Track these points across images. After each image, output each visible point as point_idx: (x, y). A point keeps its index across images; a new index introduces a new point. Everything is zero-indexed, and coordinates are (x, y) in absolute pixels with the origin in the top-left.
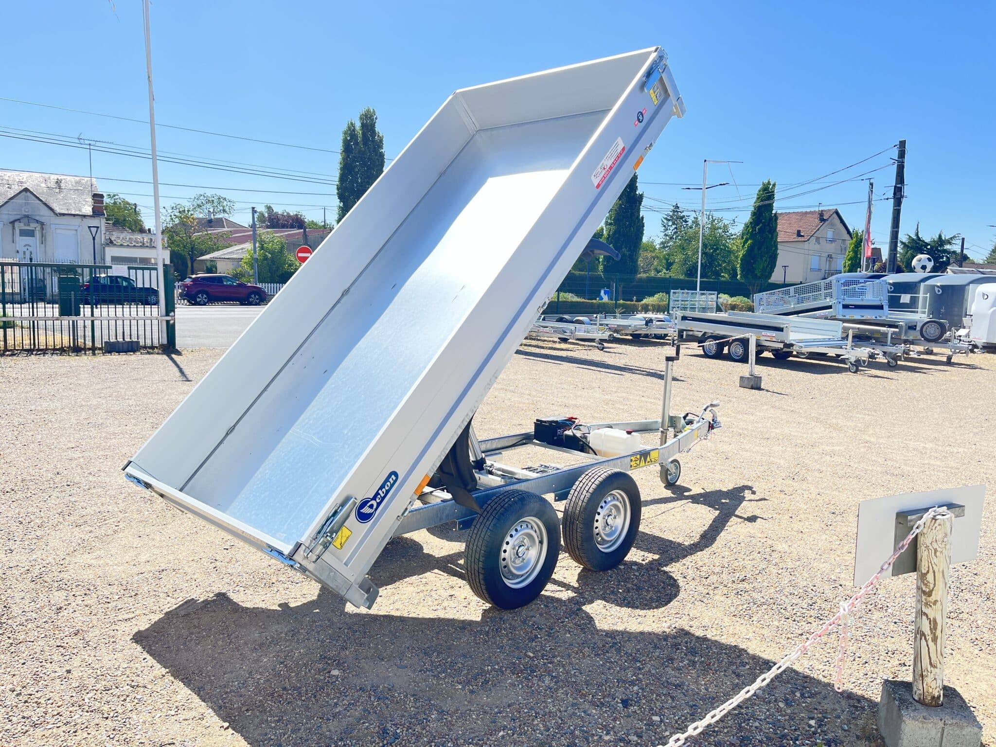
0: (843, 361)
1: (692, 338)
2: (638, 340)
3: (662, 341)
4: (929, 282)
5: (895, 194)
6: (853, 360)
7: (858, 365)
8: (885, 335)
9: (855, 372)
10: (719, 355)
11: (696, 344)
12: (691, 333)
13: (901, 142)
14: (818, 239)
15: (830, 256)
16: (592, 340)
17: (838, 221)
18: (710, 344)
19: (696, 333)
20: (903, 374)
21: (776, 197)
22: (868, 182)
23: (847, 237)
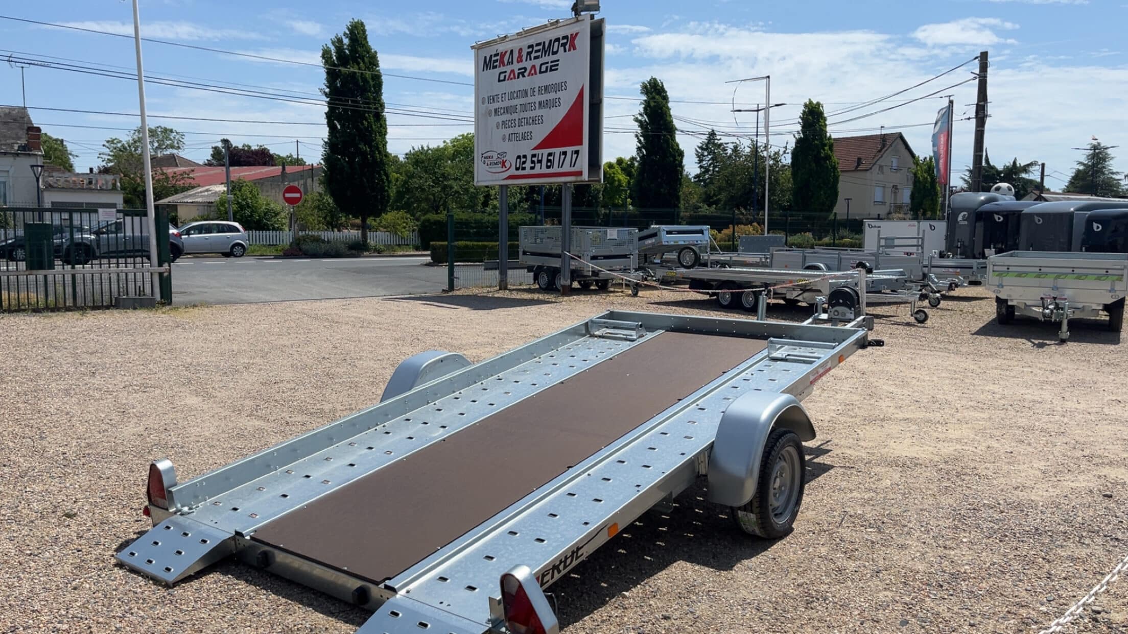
5: (977, 113)
13: (982, 53)
14: (881, 167)
15: (895, 187)
17: (902, 147)
22: (947, 99)
23: (913, 165)
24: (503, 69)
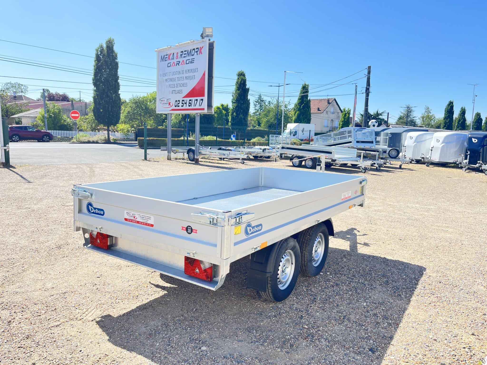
0: (359, 168)
1: (287, 158)
2: (257, 158)
3: (269, 159)
4: (385, 131)
5: (366, 91)
6: (363, 167)
7: (365, 169)
8: (375, 155)
9: (364, 173)
10: (300, 165)
11: (289, 161)
12: (286, 155)
13: (369, 67)
14: (327, 112)
15: (332, 120)
16: (239, 159)
17: (335, 104)
18: (296, 161)
19: (288, 155)
20: (385, 173)
21: (310, 91)
22: (355, 84)
23: (339, 111)
24: (169, 61)
